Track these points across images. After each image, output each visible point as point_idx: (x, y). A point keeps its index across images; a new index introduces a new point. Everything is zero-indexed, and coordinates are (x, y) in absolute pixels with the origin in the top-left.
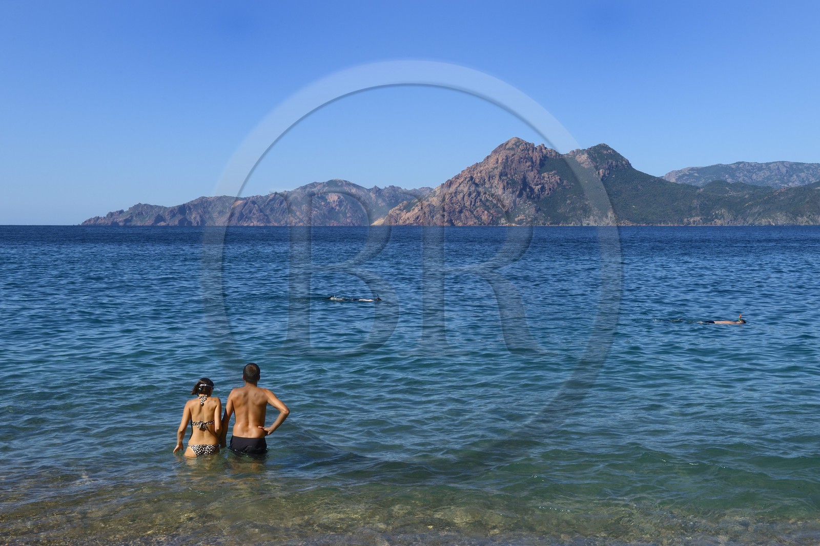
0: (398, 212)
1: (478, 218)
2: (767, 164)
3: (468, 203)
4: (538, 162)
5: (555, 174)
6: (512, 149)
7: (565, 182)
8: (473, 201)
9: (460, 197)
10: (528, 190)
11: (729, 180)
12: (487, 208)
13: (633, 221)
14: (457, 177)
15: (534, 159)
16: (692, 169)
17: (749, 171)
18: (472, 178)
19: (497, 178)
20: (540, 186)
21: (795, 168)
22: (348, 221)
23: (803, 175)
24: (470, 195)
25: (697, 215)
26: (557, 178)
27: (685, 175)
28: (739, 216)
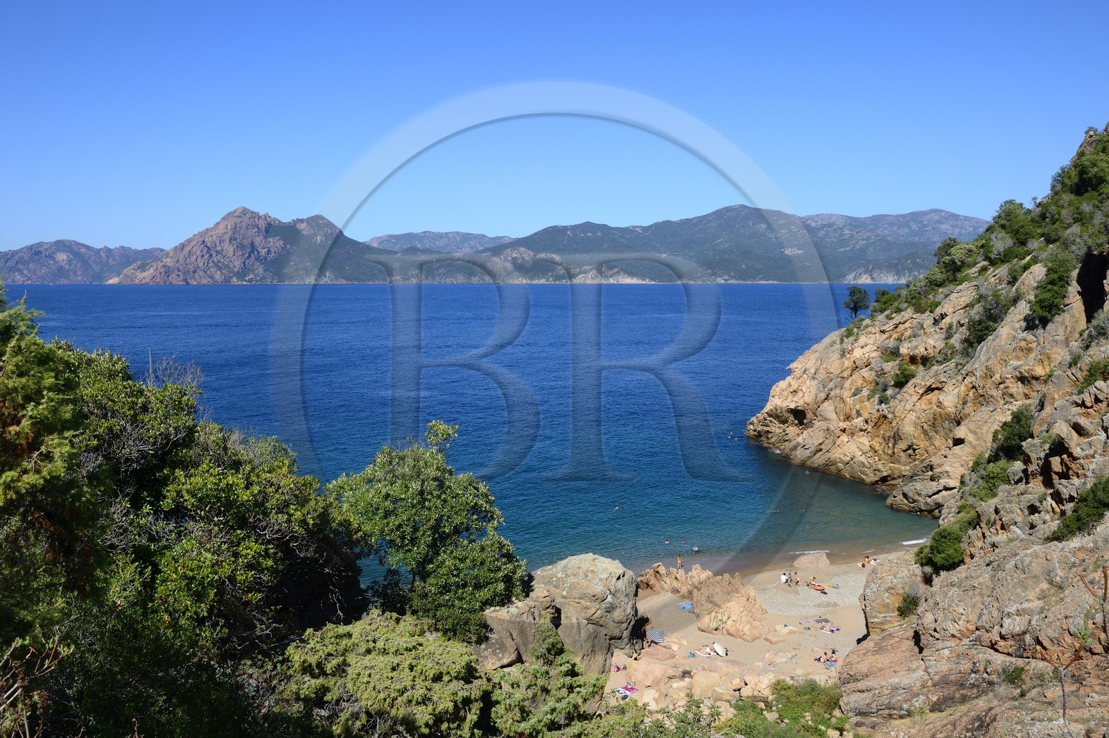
0: (132, 271)
1: (212, 277)
2: (446, 233)
3: (202, 264)
4: (264, 228)
5: (279, 240)
6: (240, 217)
7: (288, 246)
8: (206, 262)
9: (193, 258)
10: (256, 253)
11: (419, 246)
12: (220, 269)
13: (347, 280)
14: (190, 241)
15: (260, 226)
16: (390, 236)
17: (433, 239)
18: (204, 242)
19: (228, 241)
20: (266, 250)
21: (467, 237)
22: (79, 278)
23: (472, 242)
24: (203, 256)
26: (281, 242)
27: (385, 240)
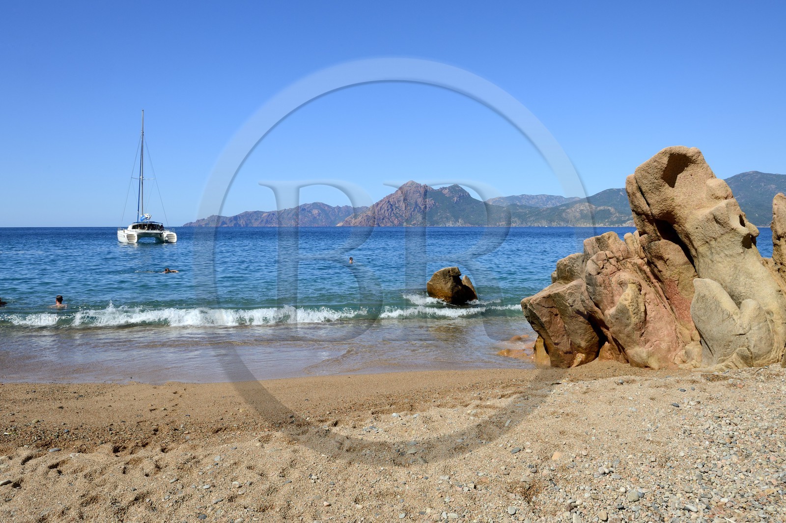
1: (392, 222)
2: (536, 196)
4: (423, 193)
5: (432, 200)
6: (410, 186)
8: (390, 213)
10: (418, 208)
11: (518, 204)
12: (397, 217)
13: (471, 224)
14: (381, 201)
15: (421, 192)
17: (528, 199)
18: (389, 201)
19: (402, 201)
21: (549, 198)
22: (324, 224)
23: (553, 201)
24: (388, 210)
26: (433, 202)
28: (524, 222)
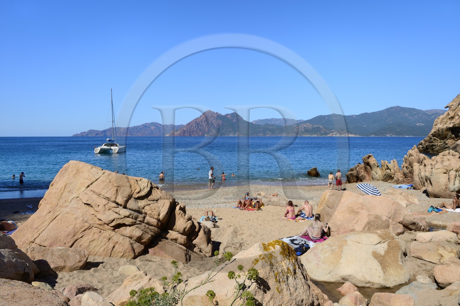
0: (173, 132)
1: (198, 134)
3: (195, 129)
4: (216, 117)
5: (221, 121)
6: (208, 113)
7: (224, 123)
9: (193, 127)
11: (270, 123)
14: (192, 122)
16: (259, 120)
17: (275, 121)
18: (196, 122)
19: (204, 122)
21: (287, 120)
22: (158, 135)
23: (289, 122)
24: (196, 127)
25: (261, 133)
27: (257, 122)
28: (273, 134)
